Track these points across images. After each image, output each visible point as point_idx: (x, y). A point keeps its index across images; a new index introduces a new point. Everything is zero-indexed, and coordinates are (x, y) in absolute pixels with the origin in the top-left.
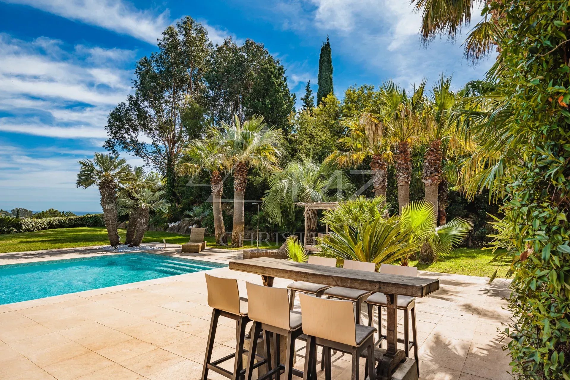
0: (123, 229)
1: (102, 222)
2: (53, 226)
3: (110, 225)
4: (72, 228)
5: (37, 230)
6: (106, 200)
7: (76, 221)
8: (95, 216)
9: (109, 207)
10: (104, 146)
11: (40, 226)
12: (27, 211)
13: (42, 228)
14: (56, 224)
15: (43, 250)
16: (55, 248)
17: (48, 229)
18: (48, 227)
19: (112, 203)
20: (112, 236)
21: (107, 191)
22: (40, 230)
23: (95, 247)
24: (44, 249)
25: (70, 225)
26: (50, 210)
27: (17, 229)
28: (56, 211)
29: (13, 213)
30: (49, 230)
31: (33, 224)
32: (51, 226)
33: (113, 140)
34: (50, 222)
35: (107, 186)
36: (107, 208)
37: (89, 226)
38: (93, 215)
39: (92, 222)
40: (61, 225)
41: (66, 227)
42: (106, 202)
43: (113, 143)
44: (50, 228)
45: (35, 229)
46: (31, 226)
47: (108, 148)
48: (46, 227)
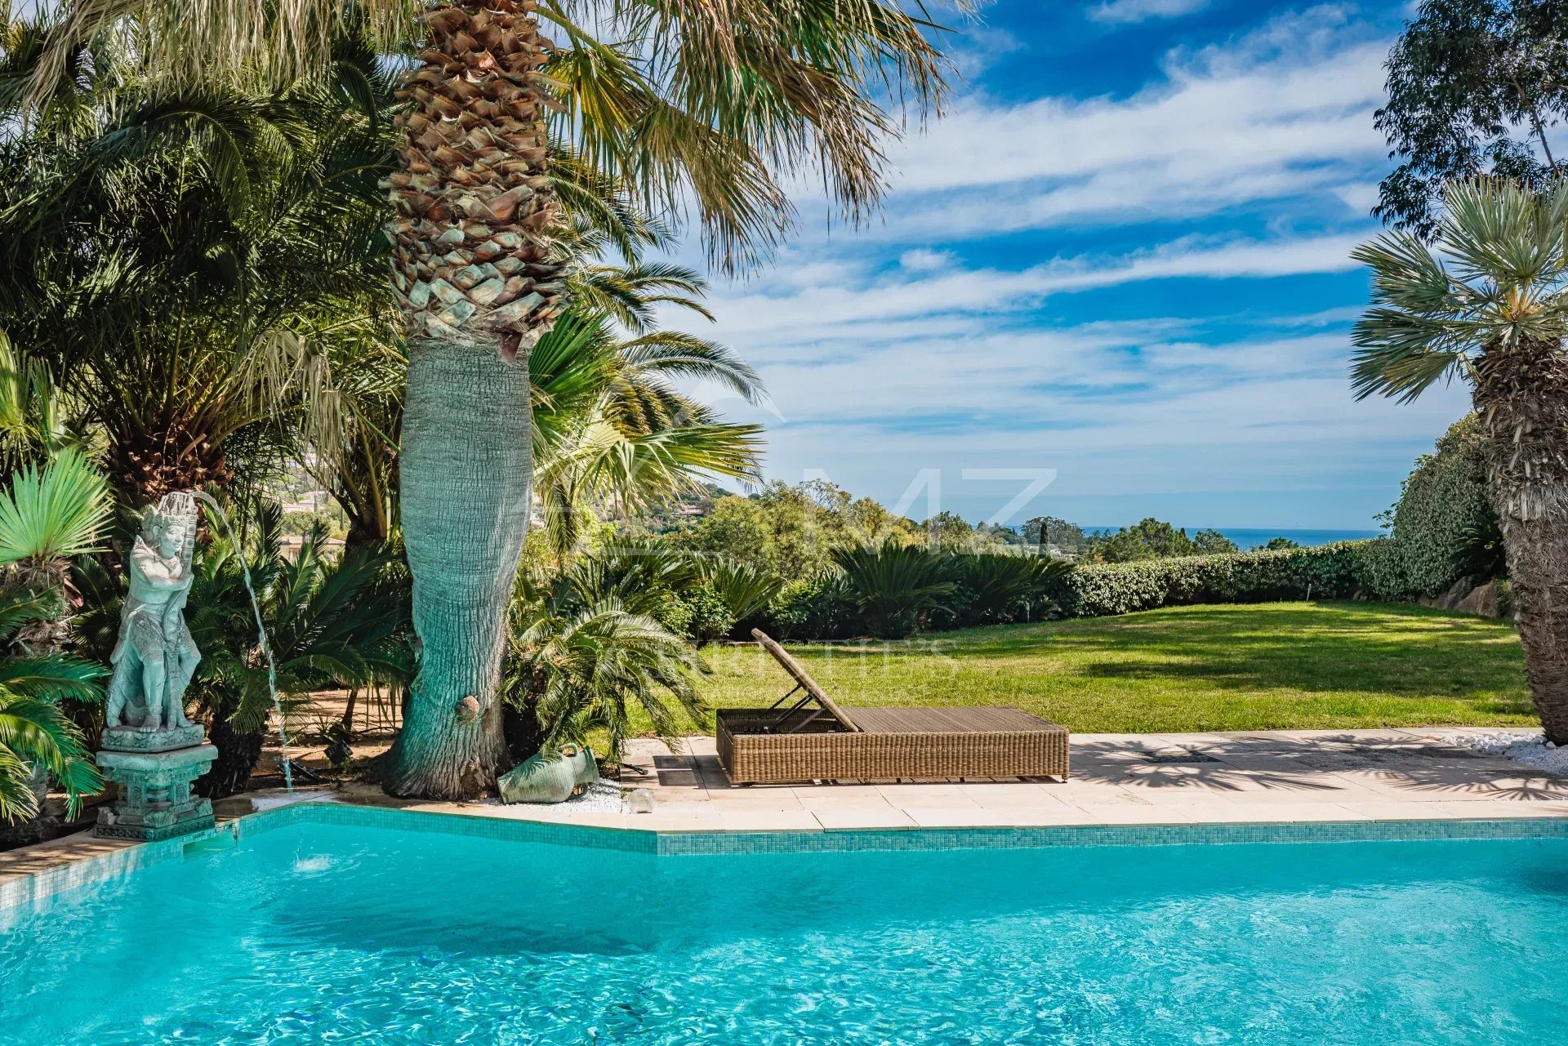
0: (1485, 619)
1: (1377, 581)
2: (1182, 592)
3: (1540, 614)
4: (1250, 602)
5: (1127, 607)
6: (1520, 466)
7: (1264, 575)
8: (1343, 552)
9: (1539, 508)
10: (1377, 210)
11: (1138, 594)
12: (1066, 527)
13: (1141, 600)
14: (1191, 585)
15: (1201, 729)
16: (1255, 727)
17: (1162, 605)
18: (1162, 595)
19: (1559, 479)
20: (1554, 680)
21: (1526, 411)
22: (1134, 609)
23: (1449, 736)
24: (1209, 729)
25: (1241, 592)
26: (1143, 526)
27: (1061, 604)
28: (1166, 527)
29: (1027, 536)
30: (1168, 610)
31: (1113, 584)
32: (1175, 594)
33: (1417, 175)
34: (1167, 577)
35: (1524, 380)
36: (1532, 510)
37: (1316, 597)
38: (1335, 546)
39: (1329, 580)
40: (1209, 590)
41: (1229, 601)
42: (1522, 479)
43: (1419, 187)
44: (1169, 601)
45: (1118, 603)
46: (1108, 594)
47: (1398, 219)
48: (1155, 599)
